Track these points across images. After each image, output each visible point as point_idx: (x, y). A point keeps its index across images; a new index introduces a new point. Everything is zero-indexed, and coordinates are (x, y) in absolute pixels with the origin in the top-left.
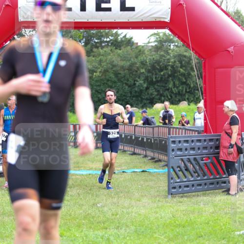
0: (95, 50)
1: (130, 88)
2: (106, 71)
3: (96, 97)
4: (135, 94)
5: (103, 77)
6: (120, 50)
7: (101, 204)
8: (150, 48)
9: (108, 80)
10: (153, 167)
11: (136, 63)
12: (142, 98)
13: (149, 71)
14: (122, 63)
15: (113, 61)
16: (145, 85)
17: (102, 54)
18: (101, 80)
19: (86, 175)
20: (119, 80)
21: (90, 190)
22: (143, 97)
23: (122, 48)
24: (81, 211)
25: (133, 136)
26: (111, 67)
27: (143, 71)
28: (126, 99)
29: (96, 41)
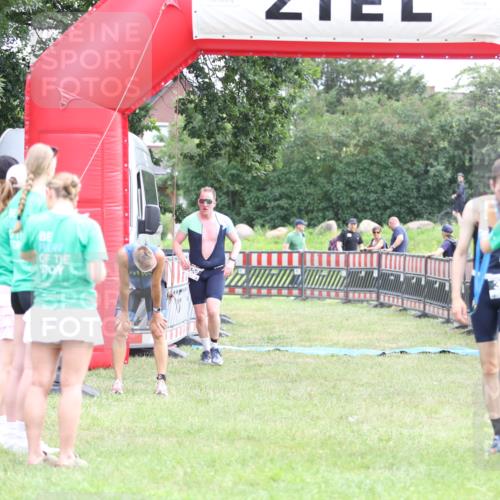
0: (345, 100)
1: (416, 180)
2: (368, 144)
3: (347, 197)
4: (426, 193)
5: (362, 156)
6: (398, 100)
7: (356, 417)
8: (460, 97)
9: (372, 163)
10: (464, 343)
11: (430, 129)
12: (441, 201)
13: (457, 146)
14: (401, 129)
15: (383, 124)
16: (448, 175)
17: (359, 108)
18: (358, 162)
19: (326, 357)
20: (395, 163)
21: (334, 387)
22: (444, 199)
23: (402, 96)
24: (315, 431)
25: (423, 279)
26: (378, 135)
27: (444, 144)
28: (408, 202)
29: (349, 81)
